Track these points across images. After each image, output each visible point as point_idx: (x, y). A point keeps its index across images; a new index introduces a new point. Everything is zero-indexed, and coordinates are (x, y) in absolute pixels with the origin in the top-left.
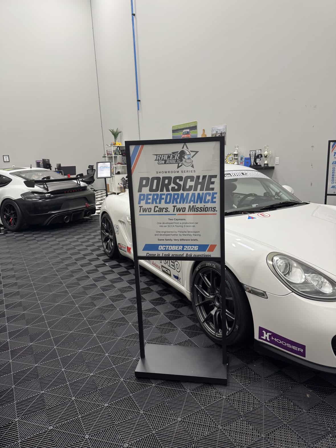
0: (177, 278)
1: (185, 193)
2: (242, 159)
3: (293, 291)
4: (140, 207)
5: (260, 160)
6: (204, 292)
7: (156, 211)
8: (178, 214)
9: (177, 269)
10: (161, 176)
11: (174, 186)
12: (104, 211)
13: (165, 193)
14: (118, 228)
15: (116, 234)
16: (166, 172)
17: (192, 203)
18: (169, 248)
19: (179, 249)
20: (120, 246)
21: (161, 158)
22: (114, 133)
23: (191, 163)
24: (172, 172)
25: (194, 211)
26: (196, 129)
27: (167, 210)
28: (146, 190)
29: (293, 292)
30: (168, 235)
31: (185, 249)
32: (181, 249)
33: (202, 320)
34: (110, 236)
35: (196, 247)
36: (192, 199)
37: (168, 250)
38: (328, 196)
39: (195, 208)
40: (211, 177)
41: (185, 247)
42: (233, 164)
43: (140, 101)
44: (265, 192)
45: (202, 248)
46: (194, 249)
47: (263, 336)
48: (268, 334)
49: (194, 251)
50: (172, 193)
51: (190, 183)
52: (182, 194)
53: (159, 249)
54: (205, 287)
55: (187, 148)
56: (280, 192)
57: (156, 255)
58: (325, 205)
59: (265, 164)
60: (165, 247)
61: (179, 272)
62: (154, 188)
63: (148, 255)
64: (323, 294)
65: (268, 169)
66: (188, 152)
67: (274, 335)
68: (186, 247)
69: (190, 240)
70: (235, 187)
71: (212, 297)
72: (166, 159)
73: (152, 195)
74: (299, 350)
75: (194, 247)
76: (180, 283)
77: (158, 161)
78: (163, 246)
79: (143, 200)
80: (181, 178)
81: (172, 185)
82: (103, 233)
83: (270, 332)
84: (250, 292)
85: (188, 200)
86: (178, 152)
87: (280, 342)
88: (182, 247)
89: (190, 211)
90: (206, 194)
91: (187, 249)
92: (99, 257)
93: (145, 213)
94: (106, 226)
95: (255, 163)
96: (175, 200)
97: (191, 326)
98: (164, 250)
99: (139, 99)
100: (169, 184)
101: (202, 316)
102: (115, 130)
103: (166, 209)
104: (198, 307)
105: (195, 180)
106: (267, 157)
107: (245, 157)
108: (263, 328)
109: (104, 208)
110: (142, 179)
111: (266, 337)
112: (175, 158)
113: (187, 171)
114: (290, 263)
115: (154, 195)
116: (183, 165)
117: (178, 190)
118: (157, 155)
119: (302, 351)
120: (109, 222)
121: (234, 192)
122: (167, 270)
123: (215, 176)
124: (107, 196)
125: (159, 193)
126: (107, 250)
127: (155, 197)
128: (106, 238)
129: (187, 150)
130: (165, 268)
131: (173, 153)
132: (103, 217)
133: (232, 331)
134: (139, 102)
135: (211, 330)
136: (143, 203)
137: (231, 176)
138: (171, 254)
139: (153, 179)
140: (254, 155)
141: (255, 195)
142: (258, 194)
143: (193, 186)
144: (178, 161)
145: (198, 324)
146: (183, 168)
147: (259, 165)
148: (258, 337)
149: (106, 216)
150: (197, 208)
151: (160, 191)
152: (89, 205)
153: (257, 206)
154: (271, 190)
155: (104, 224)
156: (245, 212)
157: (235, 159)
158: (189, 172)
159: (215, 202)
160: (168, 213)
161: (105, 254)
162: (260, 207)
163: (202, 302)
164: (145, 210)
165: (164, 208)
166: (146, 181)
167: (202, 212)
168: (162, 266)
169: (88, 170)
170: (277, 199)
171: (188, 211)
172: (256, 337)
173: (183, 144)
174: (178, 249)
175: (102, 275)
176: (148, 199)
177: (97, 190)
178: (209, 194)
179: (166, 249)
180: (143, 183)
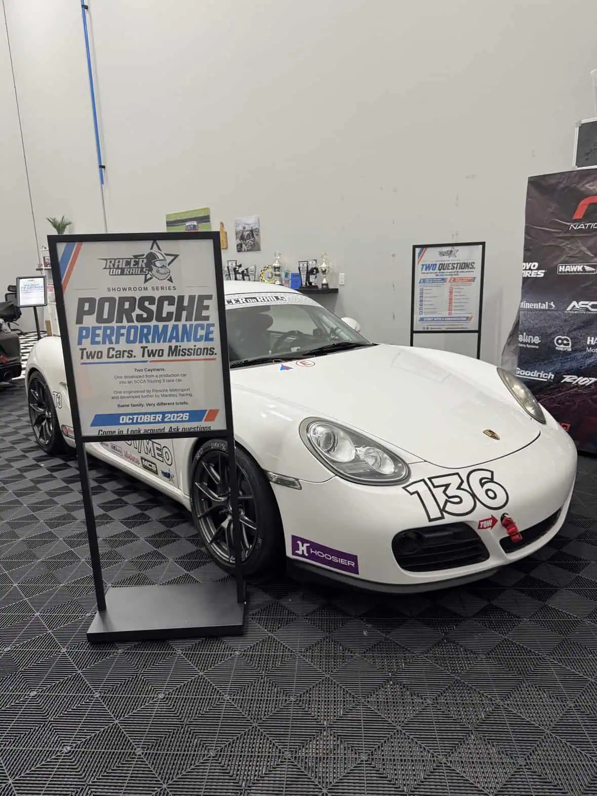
0: (167, 475)
1: (161, 325)
2: (287, 275)
3: (337, 473)
4: (81, 349)
5: (316, 277)
6: (211, 493)
7: (110, 356)
8: (151, 361)
9: (166, 460)
10: (117, 295)
11: (141, 312)
12: (34, 367)
13: (124, 325)
14: (59, 398)
15: (57, 409)
16: (124, 289)
17: (174, 341)
18: (139, 419)
19: (157, 420)
20: (65, 431)
21: (114, 265)
22: (57, 225)
23: (168, 274)
24: (135, 289)
25: (179, 355)
26: (209, 221)
27: (131, 355)
28: (90, 321)
29: (336, 475)
30: (136, 397)
31: (166, 420)
32: (160, 420)
33: (208, 540)
34: (47, 413)
35: (186, 415)
36: (173, 334)
37: (137, 423)
38: (414, 334)
39: (180, 350)
40: (202, 298)
41: (166, 415)
42: (274, 283)
43: (104, 167)
44: (316, 328)
45: (196, 415)
46: (182, 418)
47: (298, 550)
48: (306, 545)
49: (183, 421)
50: (139, 325)
51: (167, 308)
52: (156, 327)
53: (121, 422)
54: (212, 486)
55: (159, 249)
56: (338, 328)
57: (117, 433)
58: (412, 347)
59: (323, 285)
60: (131, 417)
61: (170, 465)
62: (105, 316)
63: (101, 433)
64: (381, 475)
65: (326, 294)
66: (161, 256)
67: (314, 546)
68: (168, 416)
69: (175, 404)
70: (270, 322)
71: (223, 499)
72: (124, 266)
73: (102, 328)
74: (349, 564)
75: (181, 414)
76: (173, 484)
77: (109, 270)
78: (128, 417)
79: (87, 337)
80: (151, 300)
81: (138, 311)
82: (33, 409)
83: (307, 541)
84: (276, 482)
85: (167, 336)
86: (143, 255)
87: (322, 555)
88: (161, 416)
89: (172, 356)
90: (197, 326)
91: (170, 418)
92: (26, 454)
93: (90, 360)
94: (37, 395)
95: (307, 283)
96: (144, 337)
97: (192, 553)
98: (131, 424)
99: (103, 164)
100: (132, 309)
101: (208, 533)
102: (59, 220)
103: (129, 353)
104: (202, 519)
105: (176, 304)
106: (327, 272)
107: (292, 272)
108: (297, 537)
109: (32, 362)
110: (82, 301)
111: (303, 551)
112: (140, 266)
113: (162, 288)
114: (335, 434)
115: (105, 329)
116: (154, 278)
117: (149, 319)
118: (106, 260)
119: (353, 565)
120: (43, 387)
121: (269, 329)
122: (151, 464)
123: (209, 297)
124: (39, 338)
125: (114, 324)
126: (41, 440)
127: (108, 332)
128: (39, 416)
129: (160, 251)
130: (148, 461)
131: (136, 257)
132: (31, 379)
133: (254, 548)
134: (103, 169)
135: (222, 553)
136: (86, 343)
137: (258, 301)
138: (143, 429)
139: (103, 300)
140: (306, 269)
141: (299, 333)
142: (305, 332)
143: (173, 313)
144: (144, 270)
145: (203, 549)
146: (154, 282)
147: (315, 286)
148: (291, 553)
149: (36, 377)
150: (183, 350)
151: (117, 322)
152: (6, 359)
153: (298, 349)
154: (326, 327)
155: (34, 392)
156: (277, 360)
157: (276, 275)
158: (165, 289)
159: (212, 340)
160: (132, 359)
161: (39, 447)
162: (302, 352)
163: (208, 510)
164: (90, 355)
165: (126, 351)
166: (88, 305)
167: (192, 356)
168: (142, 458)
169: (6, 295)
170: (333, 339)
171: (169, 356)
172: (289, 553)
173: (152, 241)
174: (154, 421)
175: (32, 484)
176: (95, 335)
177: (26, 333)
178: (202, 327)
179: (133, 421)
180: (85, 307)
